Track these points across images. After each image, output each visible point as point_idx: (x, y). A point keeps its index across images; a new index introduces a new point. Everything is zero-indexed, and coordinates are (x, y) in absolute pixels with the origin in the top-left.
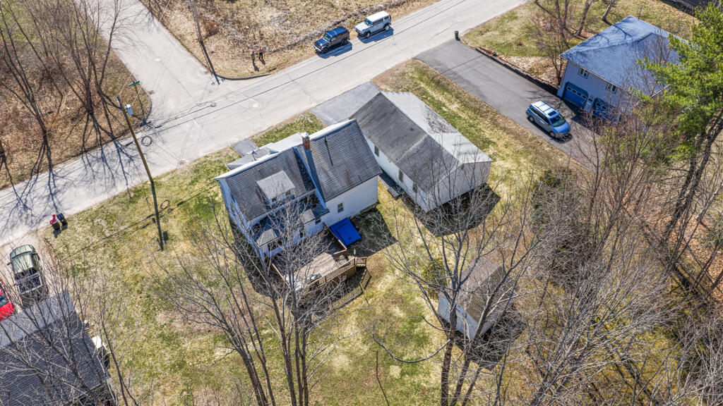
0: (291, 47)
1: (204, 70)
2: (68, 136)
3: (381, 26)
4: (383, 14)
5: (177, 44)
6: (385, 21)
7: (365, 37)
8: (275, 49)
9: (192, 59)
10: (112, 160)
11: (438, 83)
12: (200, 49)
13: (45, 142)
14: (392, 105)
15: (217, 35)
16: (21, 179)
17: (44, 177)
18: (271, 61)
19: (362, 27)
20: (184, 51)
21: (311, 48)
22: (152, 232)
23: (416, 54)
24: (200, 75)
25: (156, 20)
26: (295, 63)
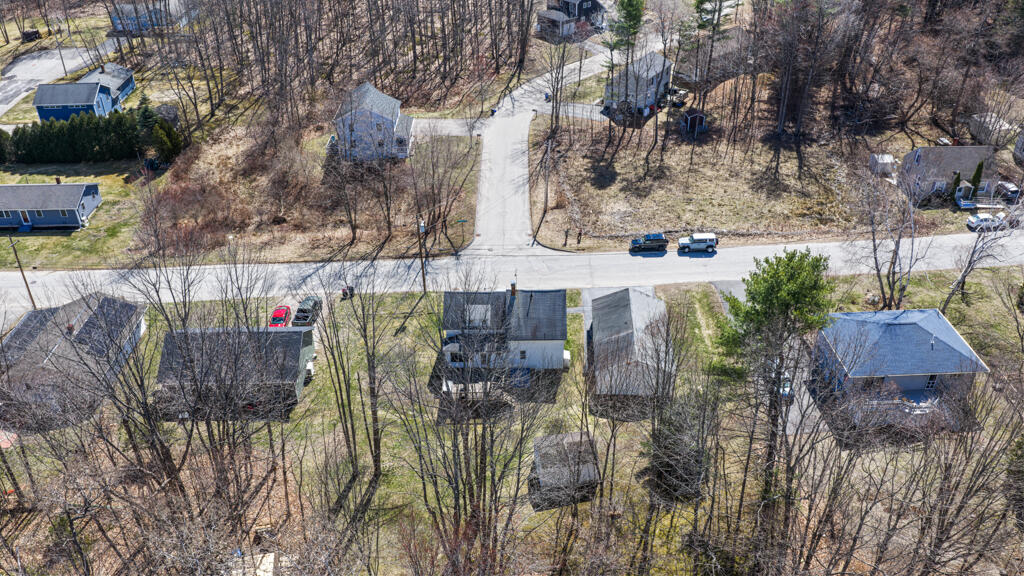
0: (611, 238)
1: (530, 232)
2: (401, 243)
3: (703, 246)
4: (712, 236)
5: (527, 206)
6: (709, 243)
7: (683, 251)
8: (598, 234)
9: (528, 222)
10: (414, 270)
11: (711, 309)
12: (540, 216)
13: (384, 243)
14: (629, 300)
15: (562, 210)
16: (351, 259)
17: (366, 263)
18: (586, 242)
19: (685, 240)
20: (527, 214)
21: (628, 245)
22: (397, 324)
23: (715, 279)
24: (524, 235)
25: (528, 186)
26: (605, 251)
